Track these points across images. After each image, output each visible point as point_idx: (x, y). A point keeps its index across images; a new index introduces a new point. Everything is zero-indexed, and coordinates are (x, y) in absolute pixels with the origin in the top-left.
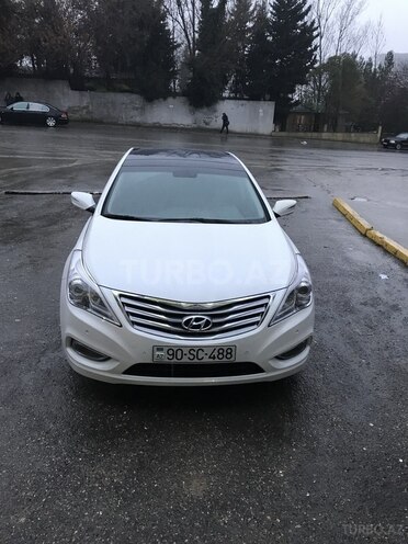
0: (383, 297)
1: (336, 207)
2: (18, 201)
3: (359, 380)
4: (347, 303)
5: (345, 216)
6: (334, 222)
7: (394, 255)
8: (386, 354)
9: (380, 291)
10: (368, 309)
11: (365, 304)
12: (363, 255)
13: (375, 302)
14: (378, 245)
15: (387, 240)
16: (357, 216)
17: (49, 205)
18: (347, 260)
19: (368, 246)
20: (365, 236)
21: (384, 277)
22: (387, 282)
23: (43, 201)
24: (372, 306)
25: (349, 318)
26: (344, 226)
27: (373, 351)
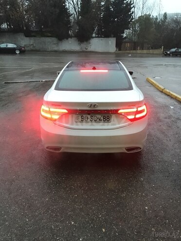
0: (173, 115)
1: (148, 81)
2: (11, 86)
3: (167, 146)
4: (158, 118)
5: (152, 84)
6: (148, 87)
7: (175, 99)
8: (177, 136)
9: (171, 113)
10: (167, 120)
11: (166, 118)
12: (162, 99)
13: (170, 117)
14: (168, 95)
15: (171, 93)
16: (158, 84)
17: (25, 87)
18: (156, 102)
19: (164, 96)
20: (162, 92)
21: (172, 107)
22: (173, 109)
23: (22, 85)
24: (169, 119)
25: (160, 124)
26: (152, 88)
27: (171, 135)
